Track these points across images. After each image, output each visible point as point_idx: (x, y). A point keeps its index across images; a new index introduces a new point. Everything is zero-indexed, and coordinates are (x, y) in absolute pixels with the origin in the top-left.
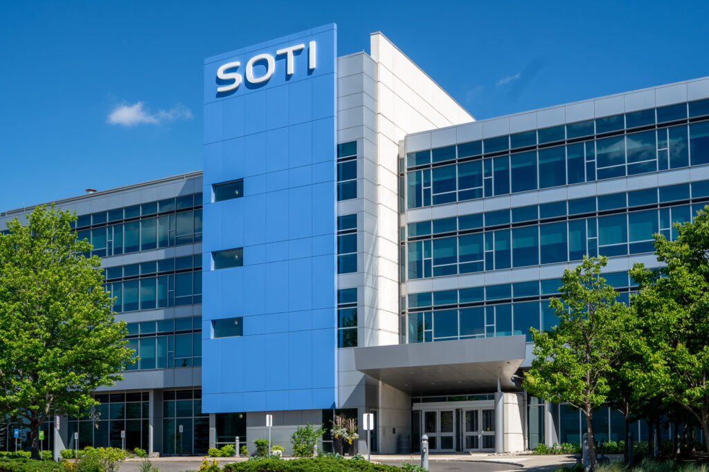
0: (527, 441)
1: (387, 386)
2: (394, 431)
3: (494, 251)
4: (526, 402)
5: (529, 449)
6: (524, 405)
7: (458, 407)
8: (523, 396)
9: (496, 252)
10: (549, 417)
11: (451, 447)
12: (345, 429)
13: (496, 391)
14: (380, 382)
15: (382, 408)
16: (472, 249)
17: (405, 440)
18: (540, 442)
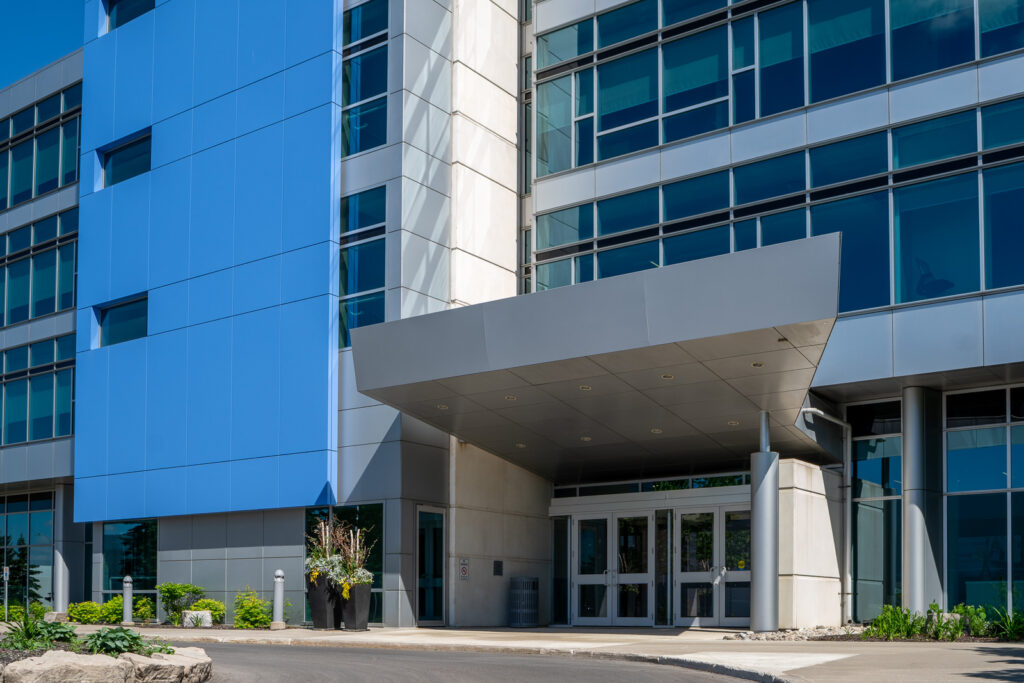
0: (849, 599)
1: (475, 451)
2: (498, 568)
3: (756, 66)
4: (849, 491)
5: (856, 620)
6: (843, 500)
7: (663, 505)
8: (842, 475)
9: (763, 71)
10: (915, 521)
11: (643, 613)
12: (336, 558)
13: (757, 449)
14: (454, 439)
15: (459, 507)
16: (699, 73)
17: (526, 592)
18: (887, 601)
